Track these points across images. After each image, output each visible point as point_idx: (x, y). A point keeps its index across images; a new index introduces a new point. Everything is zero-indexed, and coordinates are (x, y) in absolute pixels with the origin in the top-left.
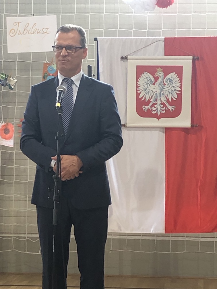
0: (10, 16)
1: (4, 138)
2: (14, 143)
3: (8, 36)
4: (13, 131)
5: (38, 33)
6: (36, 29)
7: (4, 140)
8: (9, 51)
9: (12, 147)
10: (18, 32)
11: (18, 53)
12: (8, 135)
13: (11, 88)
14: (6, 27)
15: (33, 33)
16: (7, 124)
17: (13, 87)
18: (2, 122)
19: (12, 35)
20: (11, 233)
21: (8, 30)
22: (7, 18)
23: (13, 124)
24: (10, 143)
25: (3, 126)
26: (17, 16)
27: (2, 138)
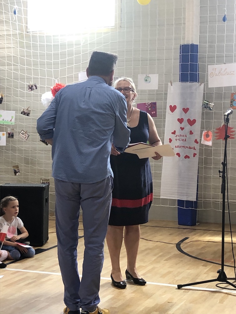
0: (210, 65)
1: (206, 140)
2: (212, 143)
3: (209, 77)
4: (211, 135)
5: (227, 75)
6: (227, 72)
7: (206, 141)
8: (209, 87)
9: (211, 145)
10: (215, 74)
11: (215, 88)
12: (208, 139)
13: (210, 109)
14: (207, 71)
15: (225, 75)
16: (208, 131)
17: (212, 109)
18: (205, 131)
19: (211, 76)
20: (211, 199)
21: (209, 73)
22: (209, 66)
23: (211, 132)
24: (210, 143)
25: (205, 133)
26: (214, 65)
27: (205, 140)
